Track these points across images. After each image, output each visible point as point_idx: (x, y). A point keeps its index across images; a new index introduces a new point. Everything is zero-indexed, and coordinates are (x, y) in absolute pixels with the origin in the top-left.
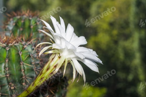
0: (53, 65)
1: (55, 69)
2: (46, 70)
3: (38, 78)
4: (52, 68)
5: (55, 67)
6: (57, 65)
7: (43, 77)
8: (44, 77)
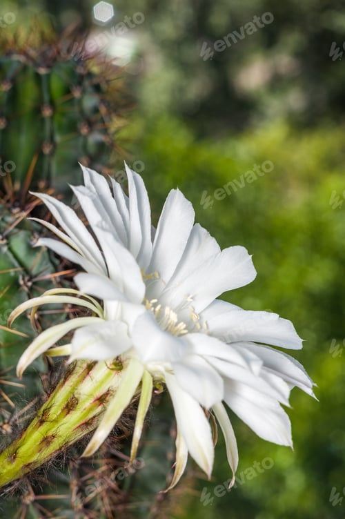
0: (91, 395)
1: (100, 409)
2: (63, 410)
3: (32, 432)
4: (85, 404)
5: (102, 400)
6: (107, 393)
7: (50, 433)
8: (53, 436)
